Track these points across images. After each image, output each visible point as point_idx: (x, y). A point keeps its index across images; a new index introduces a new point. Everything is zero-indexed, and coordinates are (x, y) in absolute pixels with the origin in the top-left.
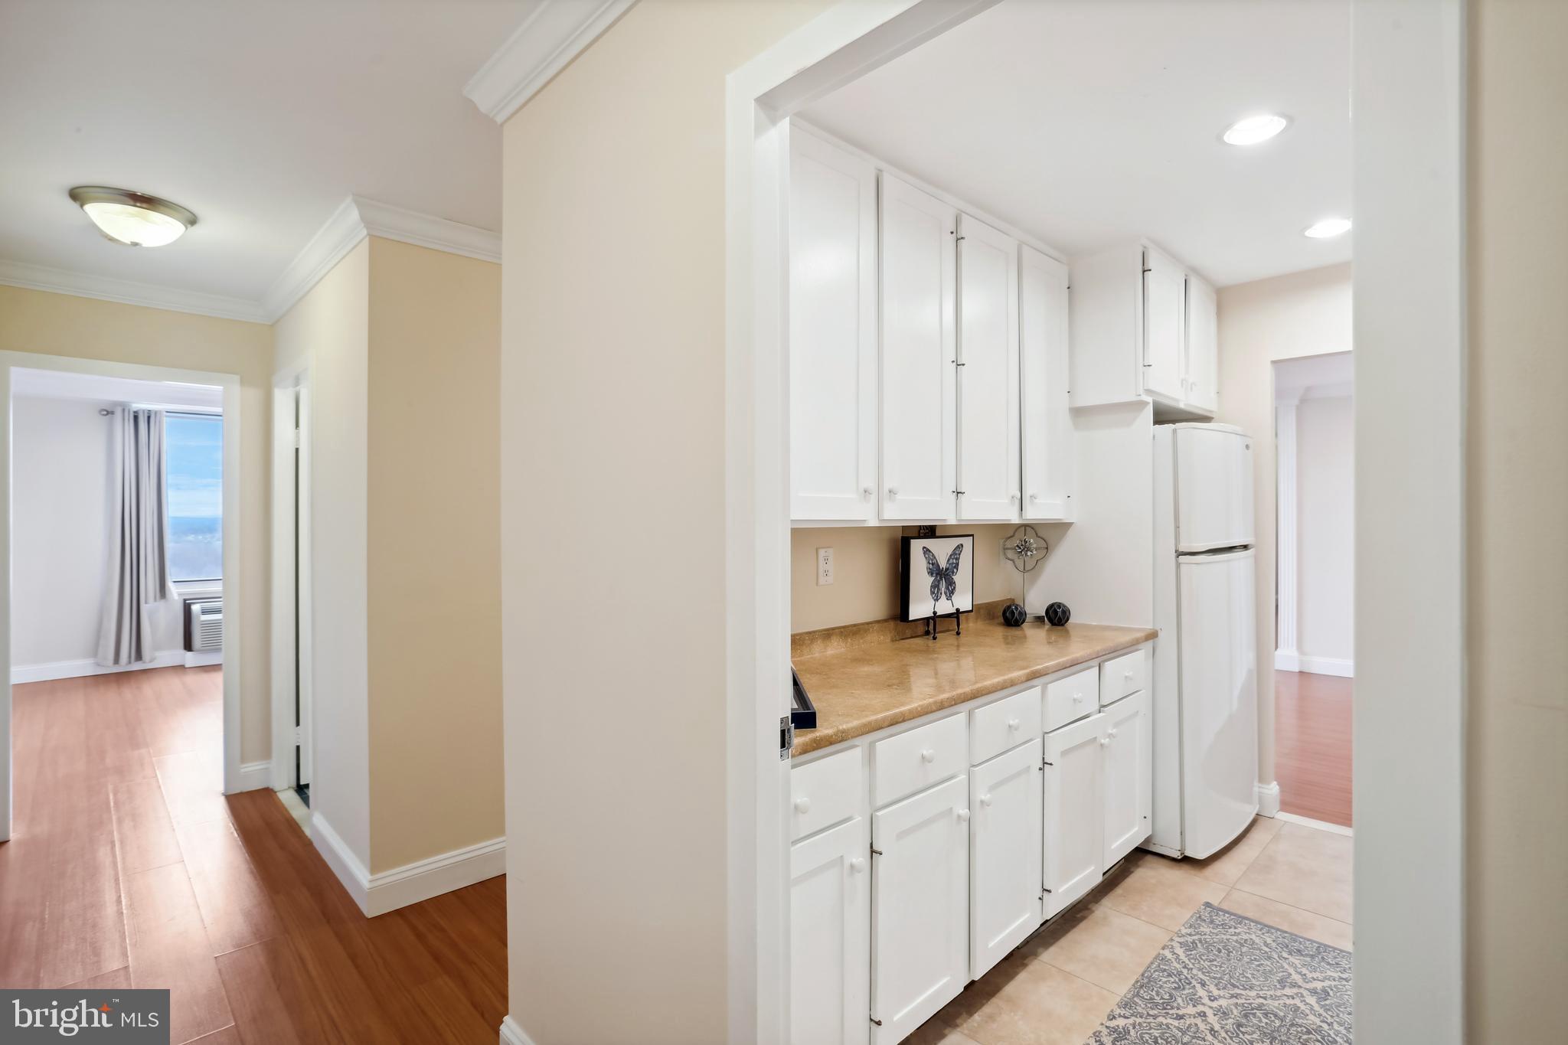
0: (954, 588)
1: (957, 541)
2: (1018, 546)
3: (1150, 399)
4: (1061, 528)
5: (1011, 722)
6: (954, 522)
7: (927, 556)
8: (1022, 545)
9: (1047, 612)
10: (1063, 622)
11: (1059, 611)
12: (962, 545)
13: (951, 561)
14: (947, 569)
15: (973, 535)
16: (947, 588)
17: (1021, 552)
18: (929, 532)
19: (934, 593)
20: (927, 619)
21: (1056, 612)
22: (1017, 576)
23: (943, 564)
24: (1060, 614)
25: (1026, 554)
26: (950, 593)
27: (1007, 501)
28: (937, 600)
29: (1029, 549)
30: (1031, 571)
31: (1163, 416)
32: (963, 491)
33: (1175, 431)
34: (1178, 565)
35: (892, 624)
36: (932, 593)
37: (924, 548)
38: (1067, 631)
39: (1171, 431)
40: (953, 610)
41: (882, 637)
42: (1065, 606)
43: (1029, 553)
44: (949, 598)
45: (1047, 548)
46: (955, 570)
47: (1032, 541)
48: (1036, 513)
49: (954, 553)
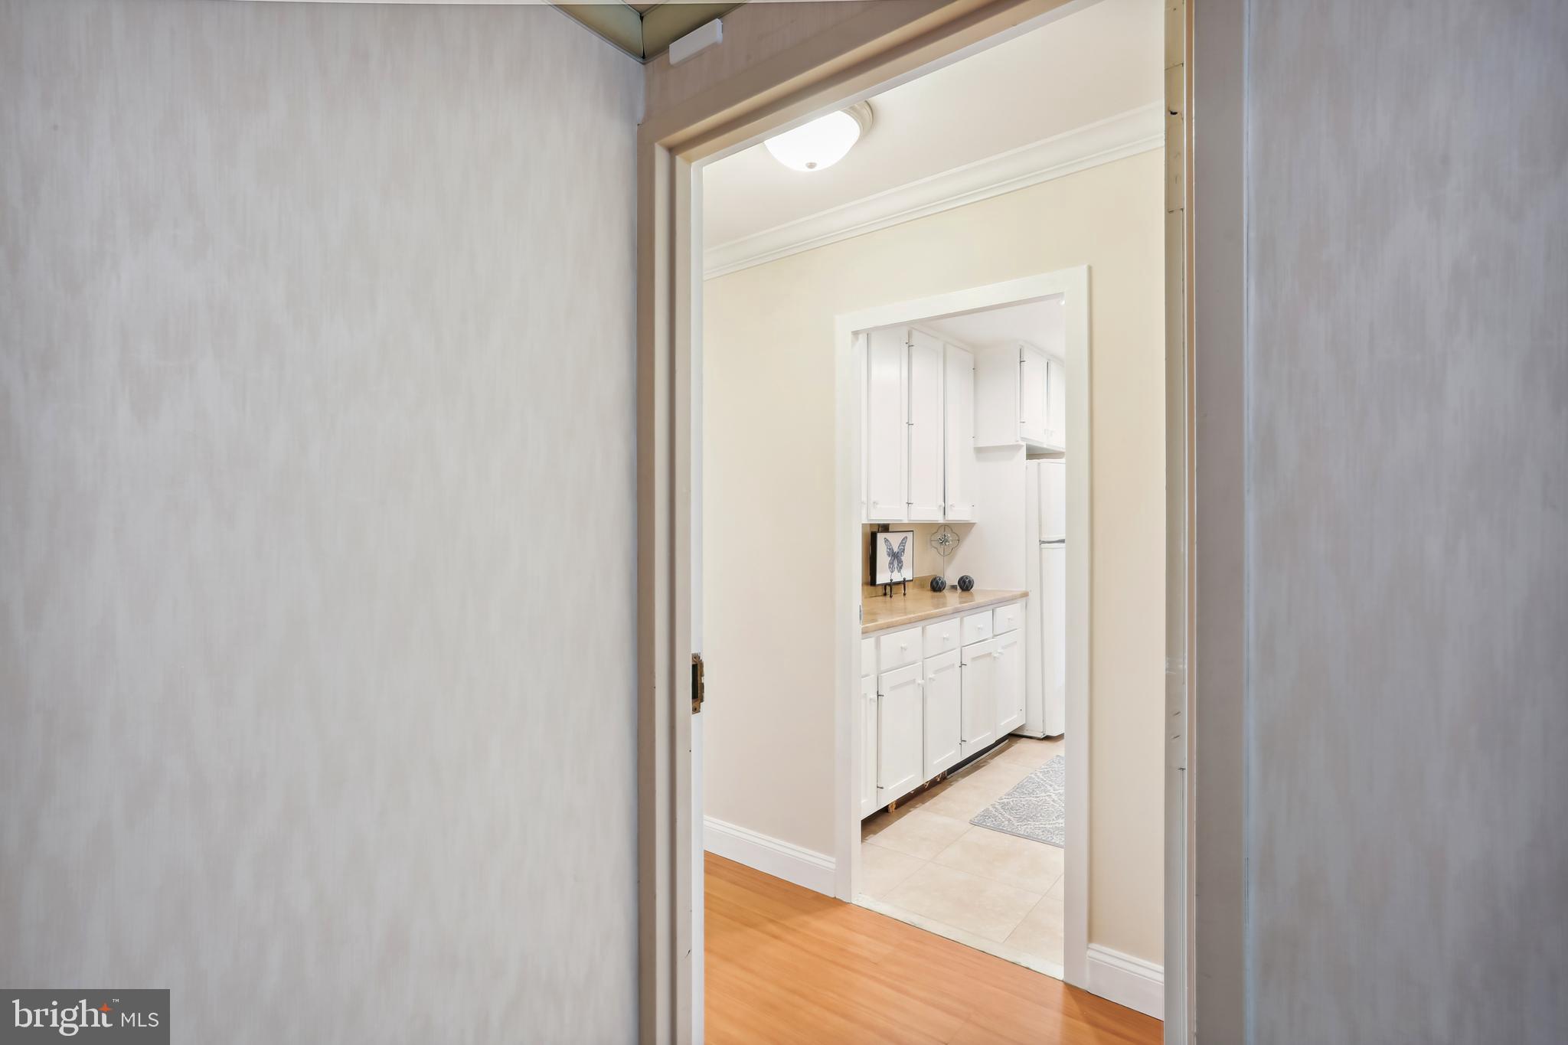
0: (902, 564)
2: (940, 538)
3: (1024, 444)
4: (968, 527)
5: (943, 635)
6: (906, 522)
7: (886, 544)
8: (943, 537)
9: (959, 582)
10: (969, 588)
11: (967, 580)
12: (906, 537)
13: (900, 547)
14: (898, 553)
15: (913, 531)
16: (898, 564)
17: (942, 543)
18: (885, 528)
20: (887, 584)
21: (964, 582)
22: (940, 559)
23: (896, 550)
24: (967, 583)
25: (945, 544)
26: (900, 568)
27: (935, 507)
28: (892, 572)
29: (947, 541)
30: (949, 555)
31: (1033, 453)
32: (913, 500)
33: (1039, 464)
34: (1041, 549)
36: (890, 567)
37: (884, 538)
38: (972, 595)
39: (1037, 463)
42: (970, 577)
43: (947, 544)
44: (899, 571)
45: (959, 540)
46: (903, 554)
47: (949, 535)
48: (953, 516)
49: (902, 543)
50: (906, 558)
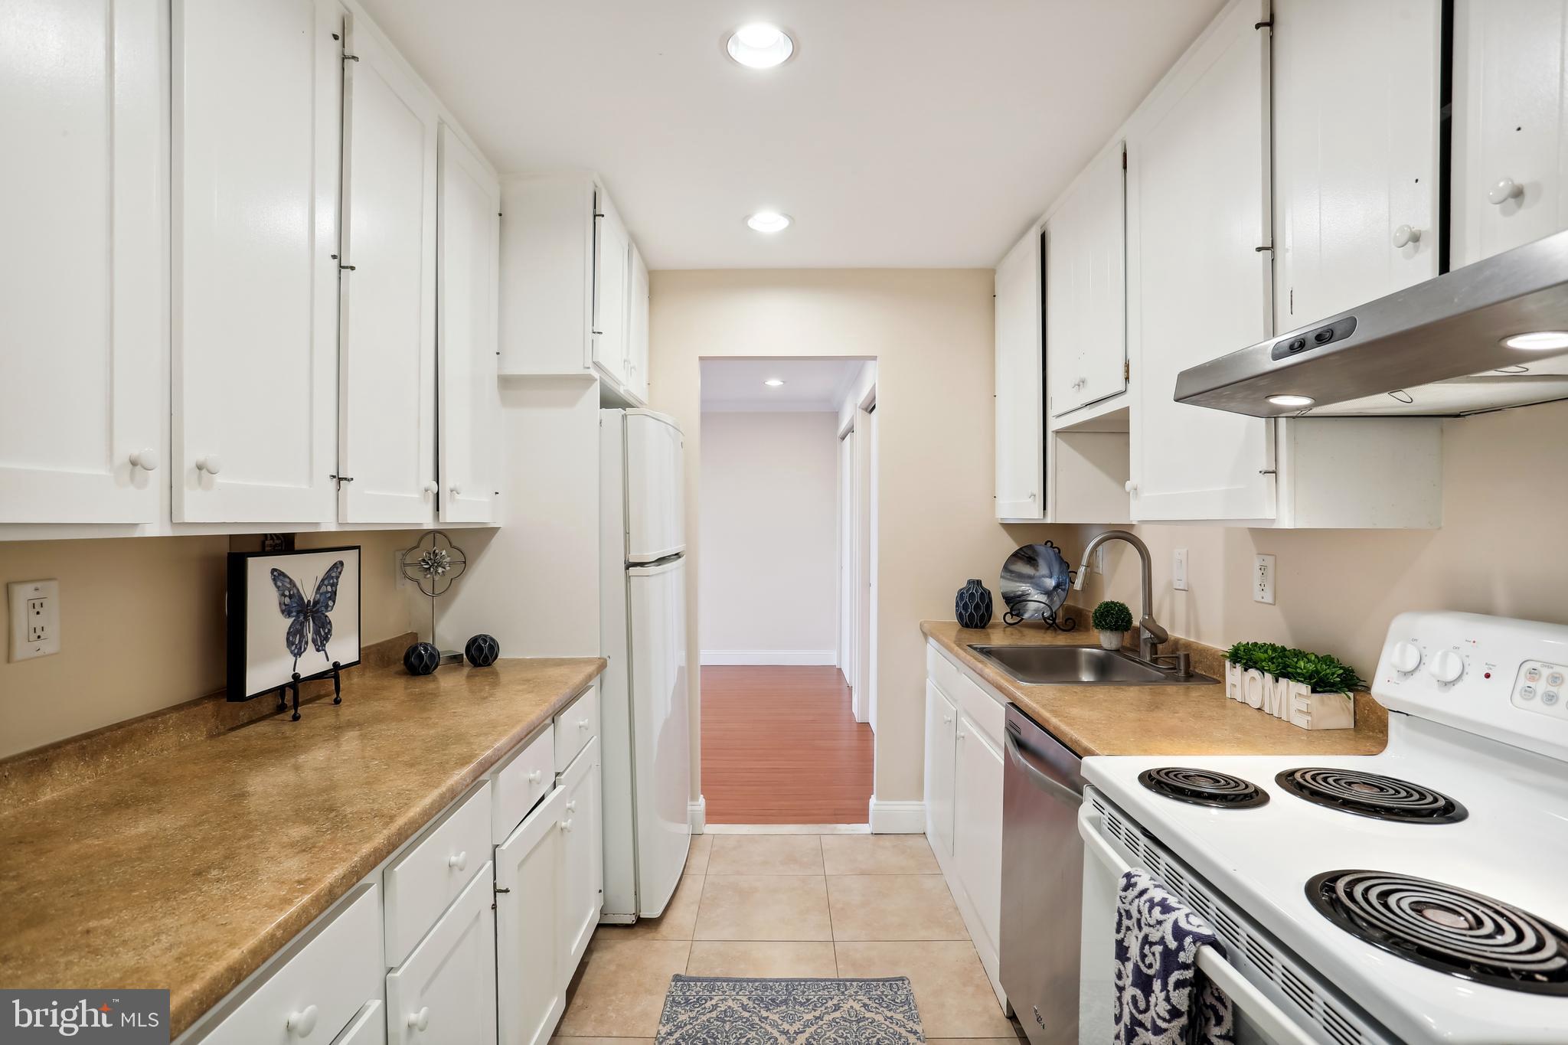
0: (330, 631)
1: (330, 558)
2: (424, 560)
3: (596, 375)
4: (484, 534)
5: (453, 859)
6: (332, 527)
7: (279, 584)
8: (430, 559)
9: (468, 648)
10: (490, 661)
11: (485, 647)
12: (342, 563)
13: (323, 589)
14: (316, 603)
15: (358, 548)
16: (317, 632)
17: (429, 569)
18: (284, 544)
19: (293, 643)
20: (280, 690)
21: (480, 649)
22: (423, 603)
23: (309, 594)
24: (486, 650)
25: (436, 572)
26: (322, 641)
27: (417, 496)
28: (298, 654)
29: (440, 565)
30: (442, 595)
31: (608, 401)
32: (349, 477)
33: (624, 417)
34: (628, 578)
35: (209, 707)
36: (290, 643)
37: (274, 570)
38: (496, 674)
39: (620, 417)
40: (328, 666)
41: (187, 736)
42: (492, 640)
43: (440, 570)
44: (320, 647)
45: (465, 562)
46: (330, 603)
47: (444, 553)
48: (455, 515)
49: (328, 576)
50: (342, 614)
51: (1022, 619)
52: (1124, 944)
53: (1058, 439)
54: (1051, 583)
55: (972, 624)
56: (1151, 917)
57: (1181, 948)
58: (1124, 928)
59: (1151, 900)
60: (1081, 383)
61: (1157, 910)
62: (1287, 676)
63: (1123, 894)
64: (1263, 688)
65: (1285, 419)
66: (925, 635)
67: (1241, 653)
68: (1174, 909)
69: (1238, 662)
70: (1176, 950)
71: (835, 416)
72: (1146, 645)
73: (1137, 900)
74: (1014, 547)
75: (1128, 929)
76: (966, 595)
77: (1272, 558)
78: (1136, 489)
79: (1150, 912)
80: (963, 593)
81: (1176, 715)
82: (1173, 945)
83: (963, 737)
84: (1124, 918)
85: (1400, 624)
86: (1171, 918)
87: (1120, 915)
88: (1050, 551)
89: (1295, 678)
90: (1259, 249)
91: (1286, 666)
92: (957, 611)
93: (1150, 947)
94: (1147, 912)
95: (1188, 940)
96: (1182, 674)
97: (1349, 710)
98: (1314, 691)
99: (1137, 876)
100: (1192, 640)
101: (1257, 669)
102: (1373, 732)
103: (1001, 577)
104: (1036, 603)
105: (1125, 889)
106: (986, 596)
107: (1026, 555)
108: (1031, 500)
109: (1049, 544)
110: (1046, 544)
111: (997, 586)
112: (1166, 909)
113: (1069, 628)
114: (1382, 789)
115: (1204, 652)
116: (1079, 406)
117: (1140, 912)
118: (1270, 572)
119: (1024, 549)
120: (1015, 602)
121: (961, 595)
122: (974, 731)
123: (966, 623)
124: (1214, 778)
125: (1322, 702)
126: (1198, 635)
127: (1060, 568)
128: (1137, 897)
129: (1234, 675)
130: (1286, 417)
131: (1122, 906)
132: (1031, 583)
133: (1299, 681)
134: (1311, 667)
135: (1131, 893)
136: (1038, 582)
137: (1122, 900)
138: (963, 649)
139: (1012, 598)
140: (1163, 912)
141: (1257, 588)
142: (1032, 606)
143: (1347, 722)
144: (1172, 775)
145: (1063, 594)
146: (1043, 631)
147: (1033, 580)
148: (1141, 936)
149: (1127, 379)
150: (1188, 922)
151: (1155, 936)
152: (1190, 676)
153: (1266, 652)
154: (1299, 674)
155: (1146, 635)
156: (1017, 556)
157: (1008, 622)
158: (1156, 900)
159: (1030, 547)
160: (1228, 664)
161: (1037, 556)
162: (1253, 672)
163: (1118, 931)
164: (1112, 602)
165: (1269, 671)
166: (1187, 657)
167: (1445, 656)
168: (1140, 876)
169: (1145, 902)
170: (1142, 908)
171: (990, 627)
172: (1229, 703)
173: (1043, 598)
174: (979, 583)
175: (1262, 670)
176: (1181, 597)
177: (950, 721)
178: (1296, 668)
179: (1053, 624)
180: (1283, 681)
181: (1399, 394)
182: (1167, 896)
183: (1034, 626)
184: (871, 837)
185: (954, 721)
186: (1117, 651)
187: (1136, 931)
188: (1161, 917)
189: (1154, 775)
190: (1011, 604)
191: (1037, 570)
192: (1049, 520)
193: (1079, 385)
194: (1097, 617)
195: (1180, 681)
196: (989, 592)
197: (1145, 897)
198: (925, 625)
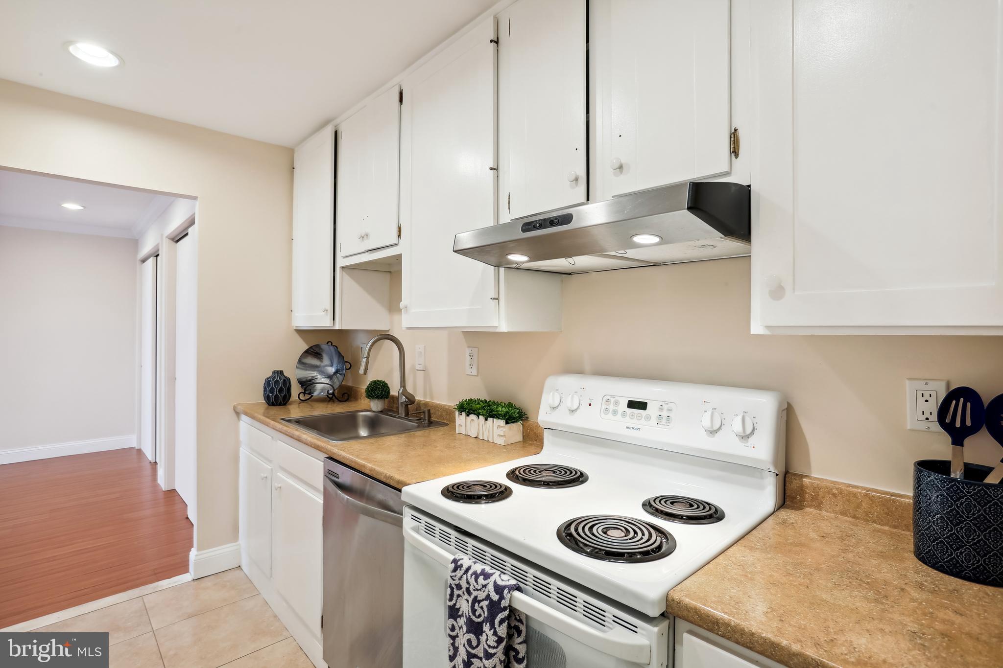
51: (312, 396)
52: (456, 607)
53: (344, 273)
54: (331, 370)
55: (277, 403)
56: (477, 584)
57: (502, 598)
58: (455, 597)
59: (475, 573)
60: (364, 237)
61: (481, 578)
62: (493, 416)
63: (453, 574)
64: (479, 425)
65: (504, 268)
66: (238, 414)
67: (465, 406)
68: (492, 575)
69: (464, 411)
70: (498, 600)
71: (135, 243)
72: (402, 406)
73: (465, 576)
74: (305, 347)
75: (459, 596)
76: (272, 382)
77: (476, 349)
78: (406, 307)
79: (476, 581)
80: (270, 381)
81: (437, 448)
82: (495, 597)
83: (280, 488)
84: (455, 590)
85: (550, 382)
86: (491, 580)
87: (452, 589)
88: (332, 348)
89: (497, 417)
90: (491, 169)
91: (492, 411)
92: (265, 394)
93: (479, 604)
94: (474, 582)
95: (506, 591)
96: (426, 422)
97: (520, 431)
98: (507, 423)
99: (461, 559)
100: (428, 400)
101: (475, 414)
102: (532, 441)
103: (297, 367)
104: (322, 385)
105: (455, 570)
106: (287, 382)
107: (314, 352)
108: (324, 313)
109: (330, 344)
110: (327, 343)
111: (294, 374)
112: (487, 576)
113: (345, 400)
114: (554, 472)
115: (437, 407)
116: (363, 251)
117: (468, 583)
118: (475, 357)
119: (314, 348)
120: (307, 385)
121: (268, 382)
122: (291, 481)
123: (273, 402)
124: (483, 485)
125: (510, 429)
126: (432, 397)
127: (339, 360)
128: (464, 574)
129: (461, 420)
130: (504, 267)
131: (453, 582)
132: (318, 371)
133: (499, 419)
134: (505, 410)
135: (459, 573)
136: (323, 370)
137: (453, 579)
138: (278, 422)
139: (305, 382)
140: (485, 579)
141: (468, 367)
142: (319, 387)
143: (519, 438)
144: (460, 487)
145: (341, 377)
146: (326, 403)
147: (319, 369)
148: (470, 600)
149: (399, 236)
150: (502, 580)
151: (482, 595)
152: (431, 423)
153: (479, 403)
154: (499, 414)
155: (403, 399)
156: (307, 353)
157: (301, 399)
158: (479, 572)
159: (317, 346)
160: (457, 413)
161: (322, 352)
162: (472, 416)
163: (451, 600)
164: (378, 381)
165: (483, 415)
166: (429, 411)
167: (572, 397)
168: (462, 559)
169: (471, 575)
170: (469, 580)
171: (290, 404)
172: (458, 436)
173: (327, 381)
174: (281, 372)
175: (478, 415)
176: (420, 375)
177: (266, 477)
178: (497, 411)
179: (332, 397)
180: (490, 420)
181: (570, 260)
182: (484, 567)
183: (321, 400)
184: (193, 583)
185: (270, 478)
186: (381, 412)
187: (466, 596)
188: (485, 582)
189: (451, 489)
190: (305, 386)
191: (322, 362)
192: (337, 327)
193: (363, 237)
194: (369, 391)
195: (425, 427)
196: (289, 379)
197: (470, 572)
198: (239, 407)
